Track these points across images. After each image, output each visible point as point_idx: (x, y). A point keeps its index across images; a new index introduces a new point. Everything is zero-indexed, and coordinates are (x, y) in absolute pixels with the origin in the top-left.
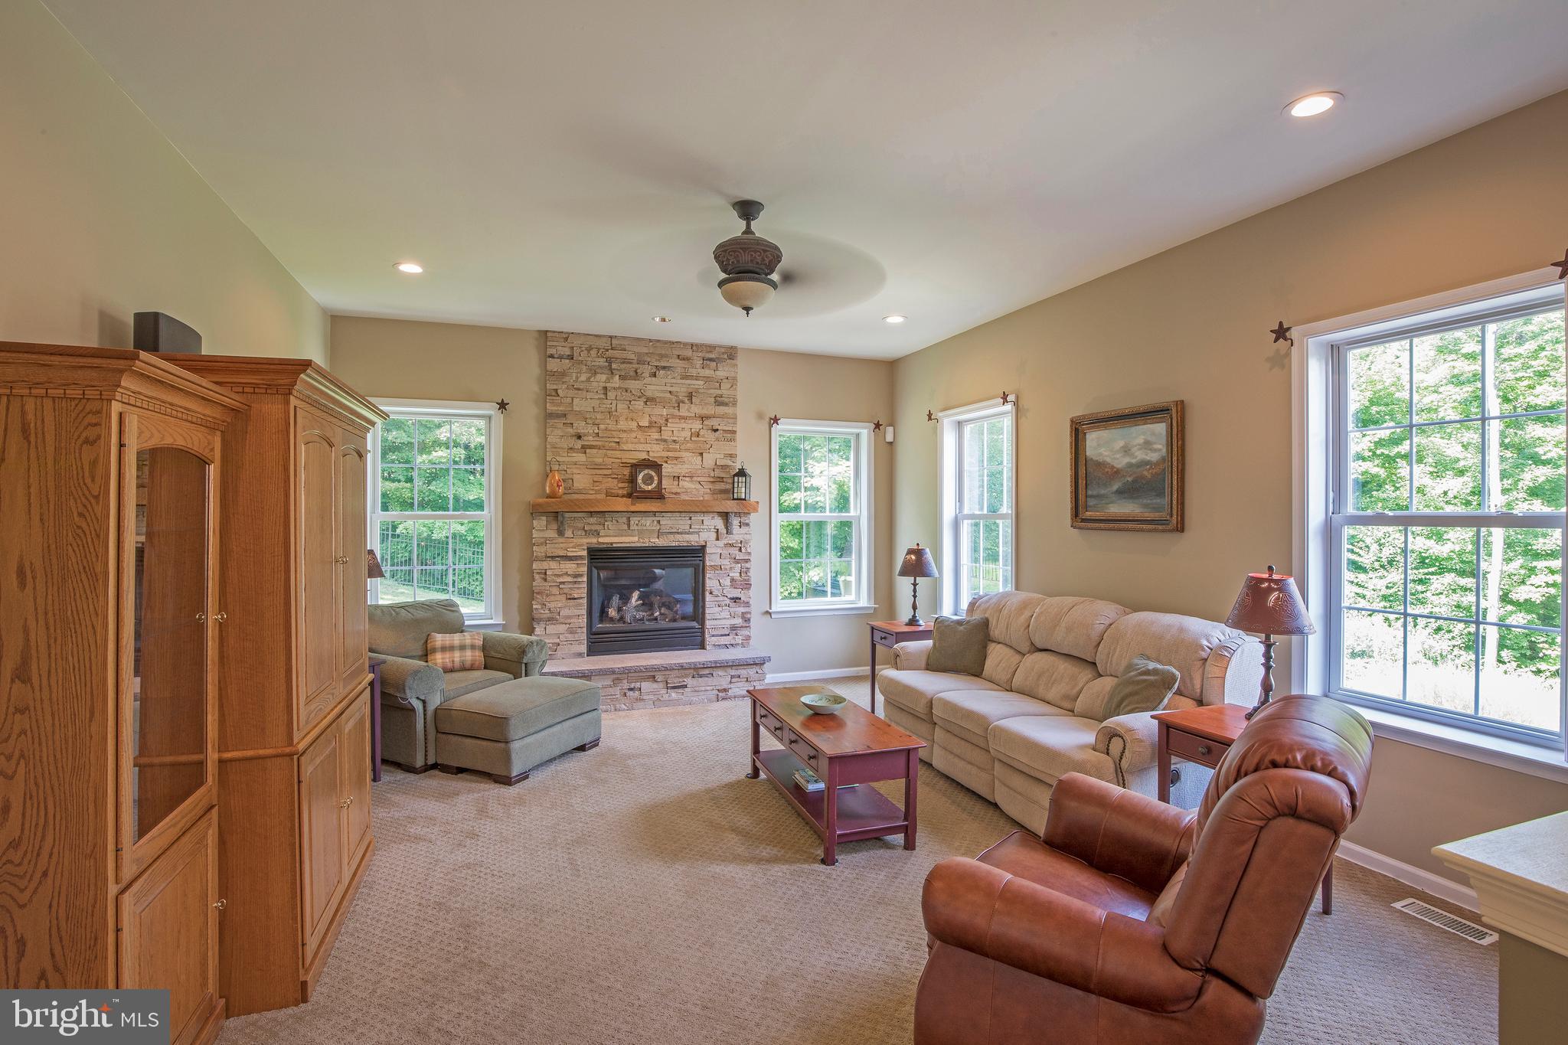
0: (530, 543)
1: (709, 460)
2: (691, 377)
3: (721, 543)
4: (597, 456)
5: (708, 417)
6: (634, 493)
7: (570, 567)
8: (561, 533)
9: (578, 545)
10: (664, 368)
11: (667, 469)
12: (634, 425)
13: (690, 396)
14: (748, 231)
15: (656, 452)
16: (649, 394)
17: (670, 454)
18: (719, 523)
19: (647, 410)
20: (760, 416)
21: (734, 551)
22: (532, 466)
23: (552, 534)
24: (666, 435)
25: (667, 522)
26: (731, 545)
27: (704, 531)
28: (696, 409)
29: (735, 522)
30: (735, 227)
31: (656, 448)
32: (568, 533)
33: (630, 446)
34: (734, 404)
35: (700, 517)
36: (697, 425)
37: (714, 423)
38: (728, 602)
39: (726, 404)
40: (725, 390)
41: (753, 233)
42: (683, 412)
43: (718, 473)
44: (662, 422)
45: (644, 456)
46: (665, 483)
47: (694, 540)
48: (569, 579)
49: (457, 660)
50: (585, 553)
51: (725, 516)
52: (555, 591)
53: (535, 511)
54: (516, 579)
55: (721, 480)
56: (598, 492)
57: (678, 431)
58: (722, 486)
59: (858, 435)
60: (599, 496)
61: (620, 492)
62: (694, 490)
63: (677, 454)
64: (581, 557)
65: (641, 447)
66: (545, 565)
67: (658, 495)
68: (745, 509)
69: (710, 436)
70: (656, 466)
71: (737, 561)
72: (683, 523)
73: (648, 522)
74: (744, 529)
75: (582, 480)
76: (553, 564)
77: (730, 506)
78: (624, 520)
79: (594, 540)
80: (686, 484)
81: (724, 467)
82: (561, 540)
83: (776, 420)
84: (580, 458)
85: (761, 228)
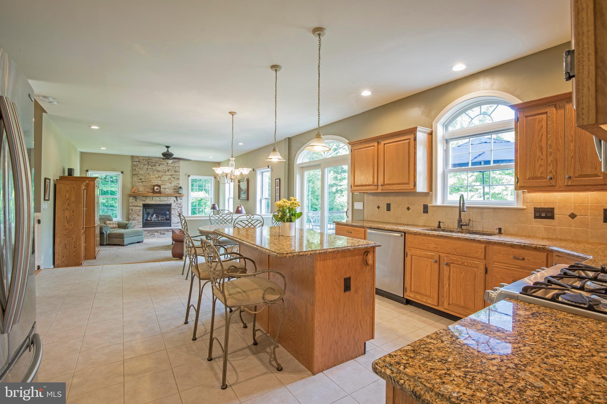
0: (128, 203)
1: (173, 185)
2: (169, 166)
3: (175, 203)
4: (145, 184)
5: (172, 175)
6: (154, 192)
7: (138, 208)
8: (136, 201)
9: (140, 203)
10: (162, 164)
11: (162, 187)
12: (154, 177)
13: (168, 170)
14: (168, 151)
15: (159, 183)
16: (158, 170)
17: (163, 183)
18: (175, 199)
19: (158, 173)
20: (186, 175)
21: (179, 205)
22: (129, 186)
23: (134, 201)
24: (162, 179)
25: (162, 198)
26: (178, 204)
27: (171, 200)
28: (169, 173)
29: (179, 199)
30: (165, 150)
31: (160, 182)
32: (138, 201)
33: (153, 182)
34: (179, 172)
35: (170, 197)
36: (170, 177)
37: (174, 176)
38: (177, 216)
39: (177, 172)
40: (177, 169)
41: (169, 151)
42: (167, 174)
43: (175, 188)
44: (161, 176)
45: (157, 184)
46: (161, 190)
47: (169, 202)
48: (138, 211)
49: (112, 226)
50: (142, 205)
51: (176, 197)
52: (135, 213)
53: (130, 196)
54: (125, 211)
55: (176, 189)
56: (145, 192)
57: (165, 178)
58: (176, 191)
59: (211, 179)
60: (145, 193)
61: (151, 192)
62: (168, 191)
63: (165, 183)
64: (141, 206)
65: (156, 182)
66: (132, 208)
67: (160, 192)
68: (181, 196)
69: (173, 179)
70: (159, 186)
71: (179, 207)
72: (166, 199)
73: (157, 198)
74: (181, 200)
75: (141, 189)
76: (134, 208)
77: (178, 195)
78: (152, 198)
79: (144, 202)
80: (167, 190)
81: (176, 186)
82: (136, 202)
83: (189, 176)
84: (141, 184)
85: (171, 150)
